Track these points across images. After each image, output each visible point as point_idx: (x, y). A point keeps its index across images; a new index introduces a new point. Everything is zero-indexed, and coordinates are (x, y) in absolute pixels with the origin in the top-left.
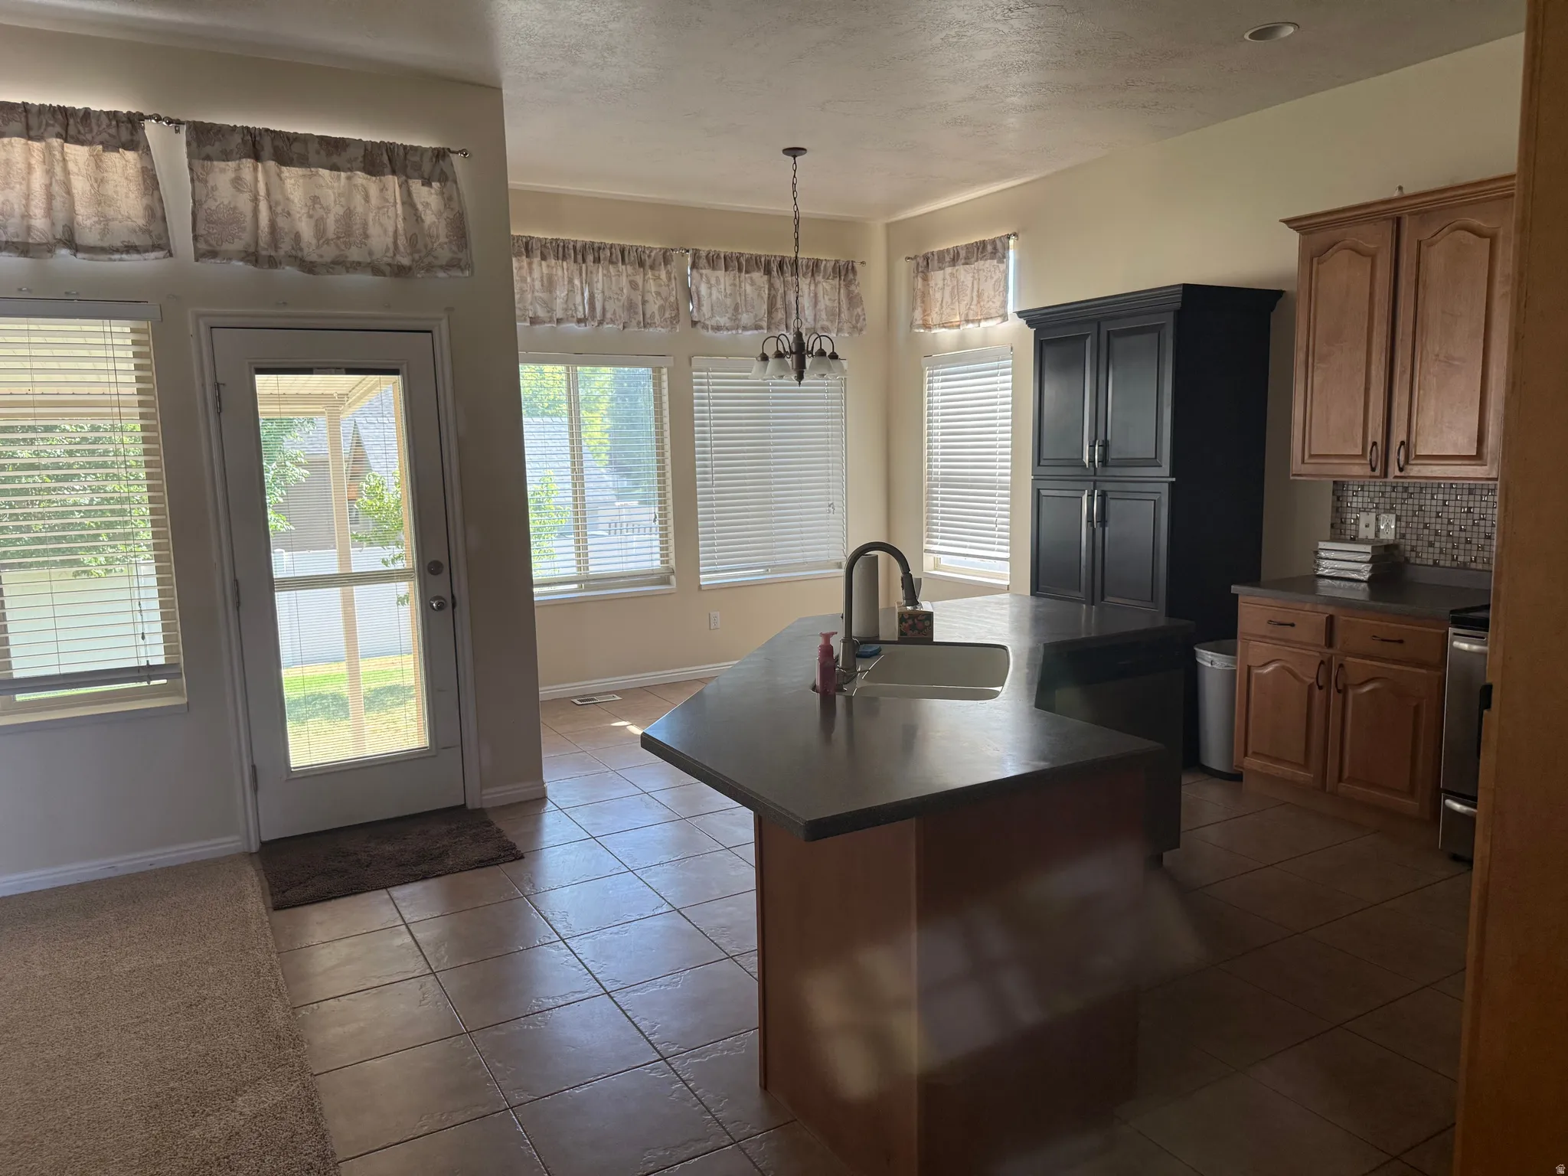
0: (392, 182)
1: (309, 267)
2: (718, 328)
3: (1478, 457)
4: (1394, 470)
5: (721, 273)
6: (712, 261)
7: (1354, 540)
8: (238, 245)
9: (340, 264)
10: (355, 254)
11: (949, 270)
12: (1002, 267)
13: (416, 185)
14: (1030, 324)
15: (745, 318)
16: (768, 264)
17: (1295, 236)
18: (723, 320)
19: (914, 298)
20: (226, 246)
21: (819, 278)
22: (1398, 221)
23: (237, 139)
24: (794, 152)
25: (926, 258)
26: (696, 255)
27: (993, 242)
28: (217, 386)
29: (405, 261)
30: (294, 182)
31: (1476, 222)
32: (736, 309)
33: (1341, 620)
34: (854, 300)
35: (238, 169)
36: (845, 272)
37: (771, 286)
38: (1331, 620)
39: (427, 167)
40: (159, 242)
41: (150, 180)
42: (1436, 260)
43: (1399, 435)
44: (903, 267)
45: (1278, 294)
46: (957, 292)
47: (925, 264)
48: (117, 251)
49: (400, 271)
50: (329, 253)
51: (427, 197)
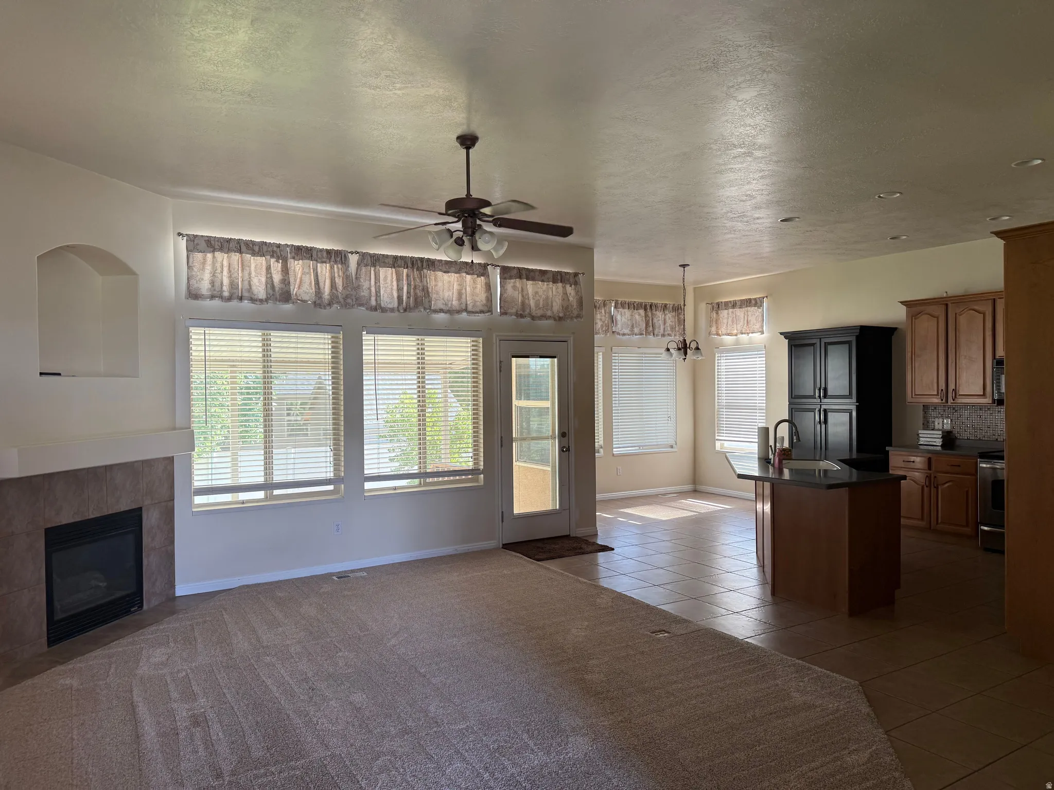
0: (560, 285)
1: (533, 318)
2: (624, 335)
3: (984, 395)
4: (951, 400)
5: (626, 310)
6: (623, 305)
7: (934, 430)
8: (514, 310)
9: (544, 317)
10: (549, 313)
11: (731, 310)
12: (760, 310)
13: (568, 287)
14: (786, 338)
15: (636, 330)
16: (646, 306)
17: (904, 307)
18: (627, 331)
19: (711, 321)
20: (510, 311)
21: (667, 312)
22: (947, 305)
23: (515, 271)
24: (684, 266)
25: (718, 304)
26: (616, 303)
27: (755, 299)
28: (500, 362)
29: (561, 315)
30: (530, 286)
31: (976, 308)
32: (632, 326)
34: (682, 322)
35: (515, 283)
36: (678, 309)
37: (646, 316)
38: (930, 459)
39: (572, 280)
40: (490, 311)
41: (489, 287)
42: (963, 321)
43: (952, 387)
44: (703, 306)
45: (895, 328)
46: (735, 320)
47: (718, 307)
48: (477, 313)
49: (560, 319)
50: (540, 313)
51: (570, 290)
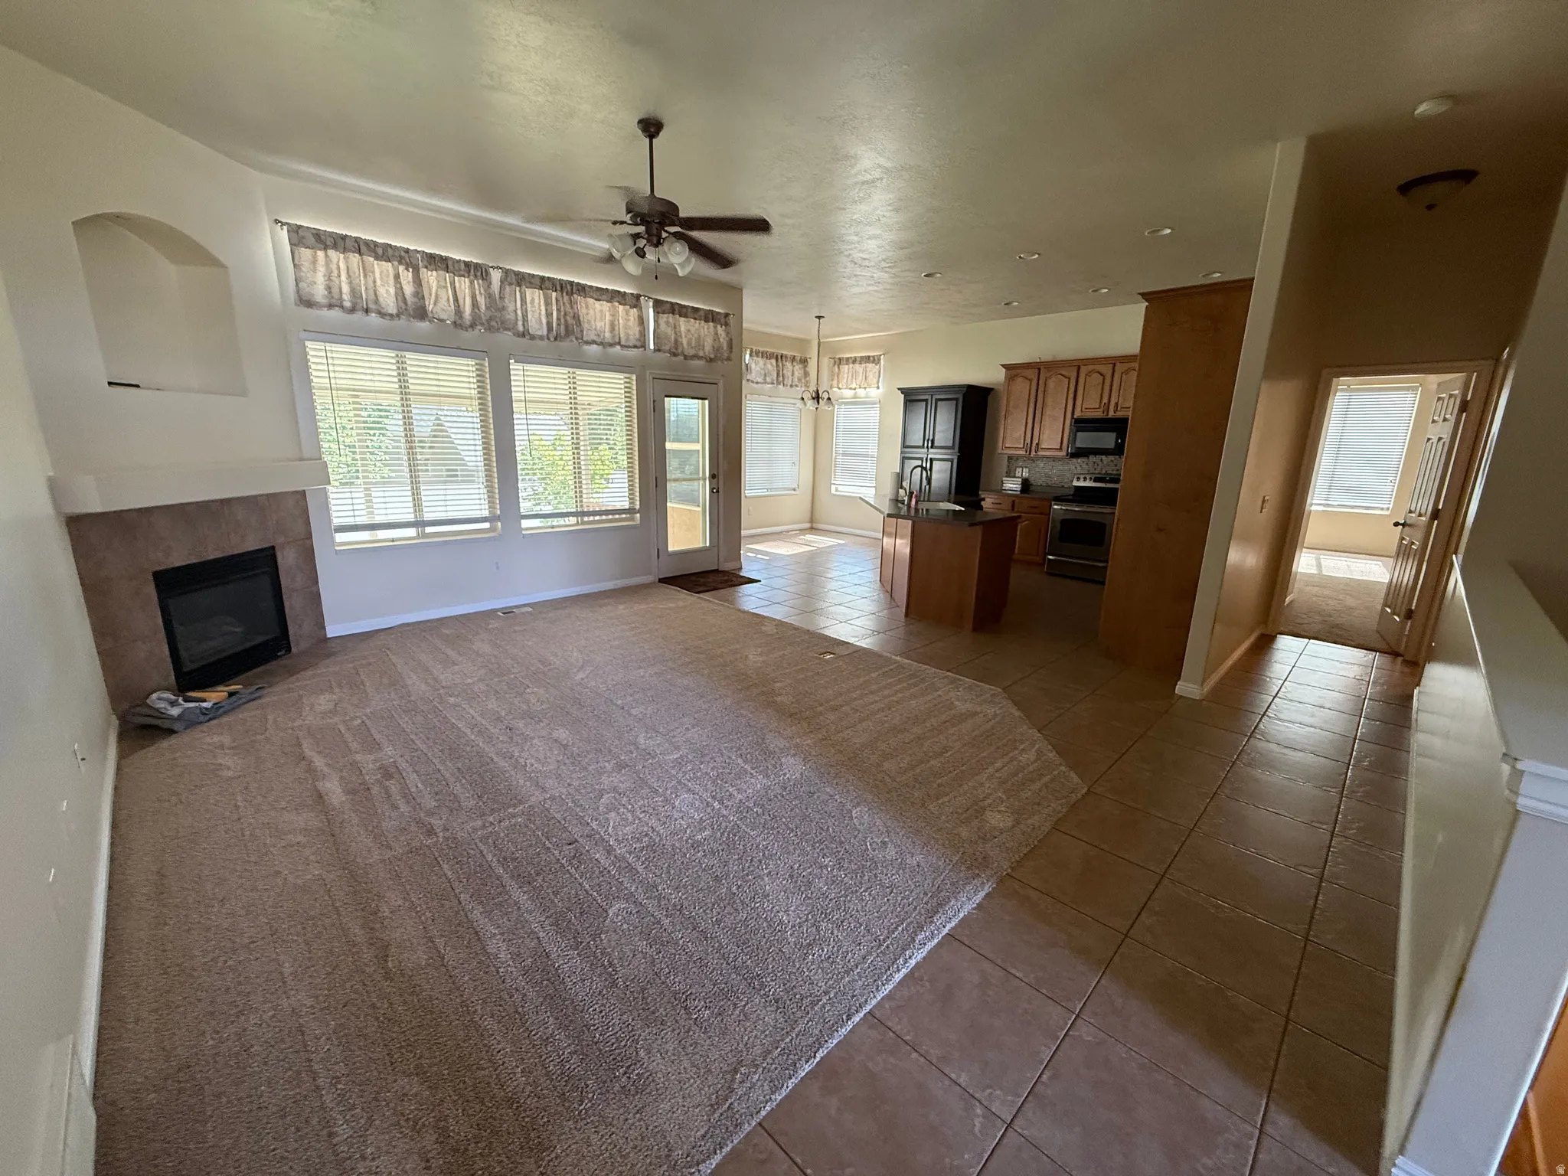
0: (711, 324)
1: (686, 357)
2: (757, 383)
3: (1061, 449)
4: (1033, 453)
5: (760, 359)
6: (757, 353)
7: (1014, 477)
8: (667, 348)
9: (696, 357)
10: (701, 354)
11: (851, 365)
12: (877, 367)
13: (719, 327)
14: (902, 393)
15: (768, 380)
16: (777, 356)
17: (1004, 370)
18: (760, 380)
19: (833, 375)
20: (663, 348)
21: (795, 364)
22: (1039, 369)
23: (668, 306)
24: (819, 317)
25: (840, 359)
26: (751, 352)
27: (873, 357)
28: (654, 401)
29: (712, 356)
30: (683, 324)
31: (1063, 373)
32: (765, 375)
33: (1017, 501)
34: (806, 374)
35: (668, 318)
36: (804, 362)
37: (777, 366)
38: (1014, 502)
39: (723, 320)
40: (644, 346)
41: (642, 321)
42: (1051, 384)
43: (1035, 441)
44: (826, 361)
45: (992, 389)
46: (855, 374)
47: (839, 362)
48: (631, 347)
49: (711, 360)
50: (692, 352)
51: (721, 330)
